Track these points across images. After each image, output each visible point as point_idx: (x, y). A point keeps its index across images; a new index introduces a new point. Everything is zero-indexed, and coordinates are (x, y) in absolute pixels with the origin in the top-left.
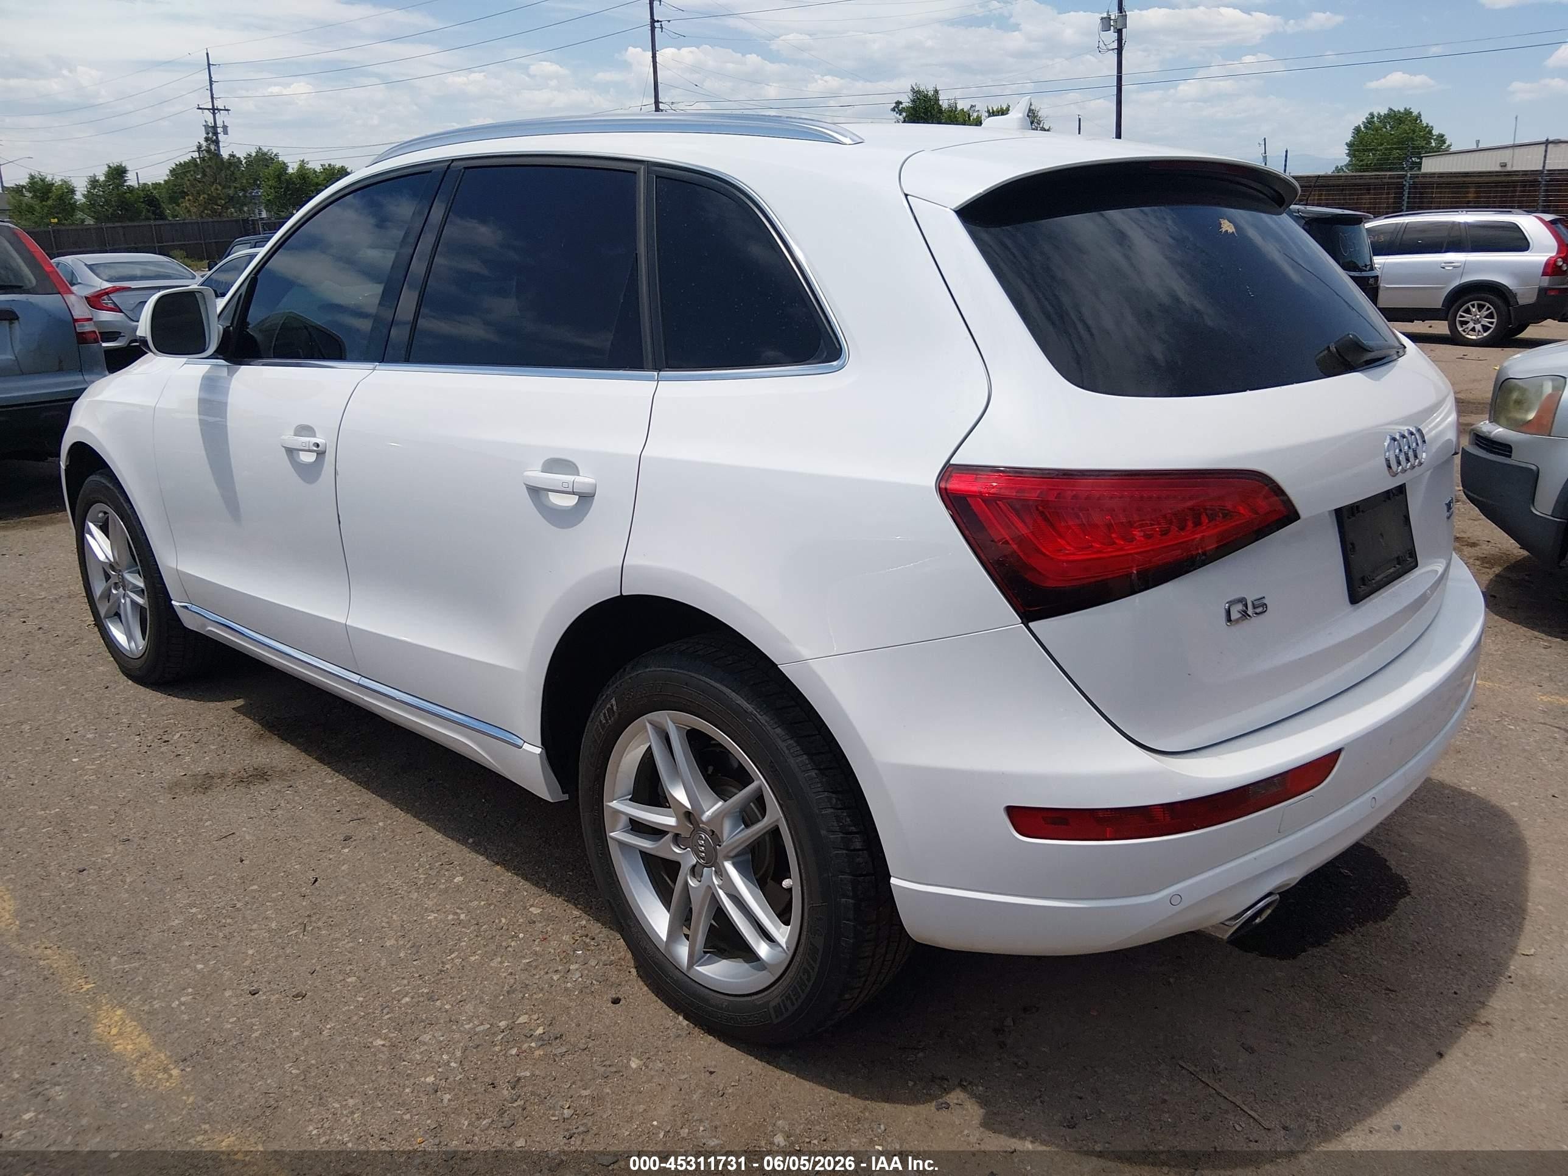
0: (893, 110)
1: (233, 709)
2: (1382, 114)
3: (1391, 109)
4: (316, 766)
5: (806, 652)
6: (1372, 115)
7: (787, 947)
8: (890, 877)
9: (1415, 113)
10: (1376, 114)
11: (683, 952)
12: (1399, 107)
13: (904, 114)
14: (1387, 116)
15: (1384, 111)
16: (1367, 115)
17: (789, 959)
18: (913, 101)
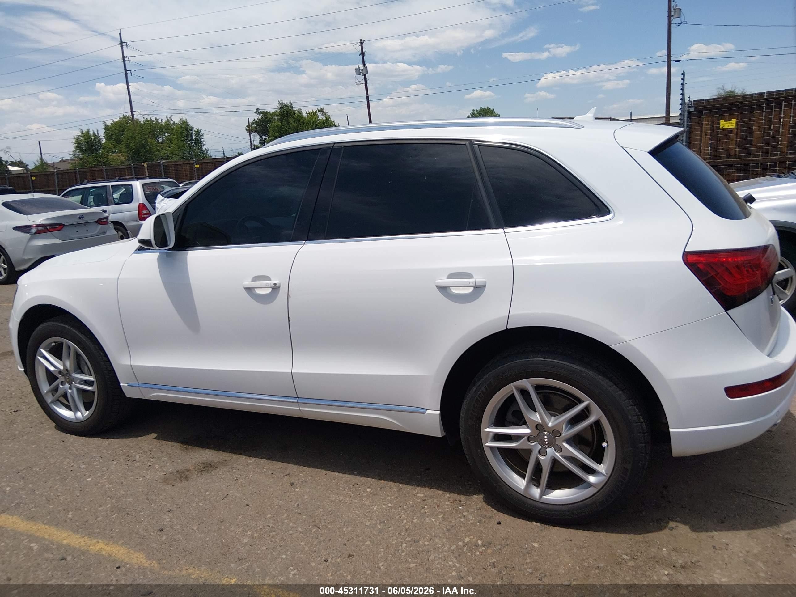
0: (256, 113)
1: (154, 438)
2: (478, 110)
3: (481, 108)
4: (235, 456)
5: (627, 338)
6: (474, 110)
7: (606, 474)
8: (669, 428)
9: (492, 109)
10: (475, 110)
11: (536, 492)
12: (485, 107)
13: (262, 115)
14: (480, 111)
15: (479, 109)
16: (472, 111)
17: (606, 480)
18: (280, 108)
